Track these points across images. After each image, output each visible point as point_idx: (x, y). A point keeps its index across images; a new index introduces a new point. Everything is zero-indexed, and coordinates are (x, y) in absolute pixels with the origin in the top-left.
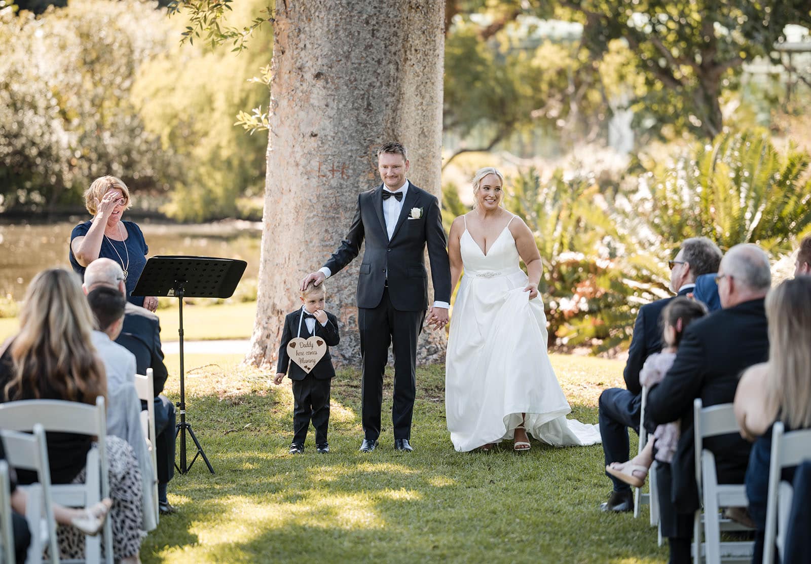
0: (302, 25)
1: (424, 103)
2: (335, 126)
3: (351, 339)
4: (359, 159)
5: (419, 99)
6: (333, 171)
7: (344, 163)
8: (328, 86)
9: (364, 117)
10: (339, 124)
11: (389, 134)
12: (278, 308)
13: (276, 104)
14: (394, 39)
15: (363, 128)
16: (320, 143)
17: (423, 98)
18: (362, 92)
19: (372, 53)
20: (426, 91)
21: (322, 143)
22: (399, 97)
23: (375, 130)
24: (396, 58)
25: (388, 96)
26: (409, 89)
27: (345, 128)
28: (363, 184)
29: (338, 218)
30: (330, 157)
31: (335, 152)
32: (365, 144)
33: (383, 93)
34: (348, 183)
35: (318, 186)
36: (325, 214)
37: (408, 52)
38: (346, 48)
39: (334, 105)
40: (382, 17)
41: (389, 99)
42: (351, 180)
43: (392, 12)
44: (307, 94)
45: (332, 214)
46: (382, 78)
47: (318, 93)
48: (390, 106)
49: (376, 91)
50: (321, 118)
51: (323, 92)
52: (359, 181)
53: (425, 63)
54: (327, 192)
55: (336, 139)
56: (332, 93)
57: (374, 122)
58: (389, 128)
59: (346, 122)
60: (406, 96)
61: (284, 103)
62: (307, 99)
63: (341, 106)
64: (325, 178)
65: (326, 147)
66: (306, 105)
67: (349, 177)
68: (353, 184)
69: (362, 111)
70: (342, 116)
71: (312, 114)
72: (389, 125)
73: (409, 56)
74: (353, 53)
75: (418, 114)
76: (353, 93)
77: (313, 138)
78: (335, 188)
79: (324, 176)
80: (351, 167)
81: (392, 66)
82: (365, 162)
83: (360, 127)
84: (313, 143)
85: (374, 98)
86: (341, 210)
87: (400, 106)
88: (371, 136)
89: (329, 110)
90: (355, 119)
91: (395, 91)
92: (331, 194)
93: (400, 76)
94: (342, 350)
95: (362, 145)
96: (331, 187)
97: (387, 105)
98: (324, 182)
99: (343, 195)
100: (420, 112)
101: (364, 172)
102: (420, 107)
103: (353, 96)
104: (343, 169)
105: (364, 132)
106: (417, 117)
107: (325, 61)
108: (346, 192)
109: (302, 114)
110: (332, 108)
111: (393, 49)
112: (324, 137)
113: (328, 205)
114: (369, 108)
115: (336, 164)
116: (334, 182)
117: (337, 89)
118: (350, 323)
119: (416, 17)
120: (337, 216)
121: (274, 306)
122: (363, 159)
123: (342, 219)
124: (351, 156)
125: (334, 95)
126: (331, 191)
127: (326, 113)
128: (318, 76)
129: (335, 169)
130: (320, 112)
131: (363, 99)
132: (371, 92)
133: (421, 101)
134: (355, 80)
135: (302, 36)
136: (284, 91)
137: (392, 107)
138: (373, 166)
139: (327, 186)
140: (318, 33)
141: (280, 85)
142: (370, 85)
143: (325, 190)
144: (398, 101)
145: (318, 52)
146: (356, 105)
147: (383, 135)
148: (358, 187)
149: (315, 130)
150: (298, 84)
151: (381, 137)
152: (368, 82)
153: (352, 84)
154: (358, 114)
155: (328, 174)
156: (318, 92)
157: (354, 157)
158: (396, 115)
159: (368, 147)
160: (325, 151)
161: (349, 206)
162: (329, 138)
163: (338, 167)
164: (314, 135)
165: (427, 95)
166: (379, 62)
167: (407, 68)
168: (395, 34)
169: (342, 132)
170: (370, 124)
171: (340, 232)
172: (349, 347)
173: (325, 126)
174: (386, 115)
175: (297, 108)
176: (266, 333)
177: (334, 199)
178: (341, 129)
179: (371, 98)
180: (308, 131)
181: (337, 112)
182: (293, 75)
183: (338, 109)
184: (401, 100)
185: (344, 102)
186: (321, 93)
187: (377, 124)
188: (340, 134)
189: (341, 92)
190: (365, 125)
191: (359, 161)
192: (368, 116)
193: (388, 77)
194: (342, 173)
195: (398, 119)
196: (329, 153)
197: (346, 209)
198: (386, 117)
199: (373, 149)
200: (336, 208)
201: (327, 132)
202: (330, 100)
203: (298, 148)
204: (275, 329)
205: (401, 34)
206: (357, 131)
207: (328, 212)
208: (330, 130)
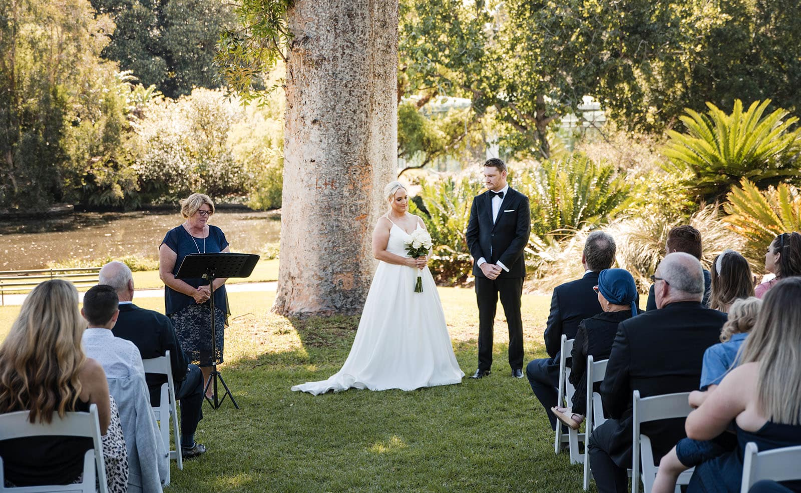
0: (303, 89)
1: (385, 138)
2: (326, 154)
3: (340, 295)
4: (342, 175)
5: (381, 136)
6: (326, 184)
7: (333, 179)
8: (322, 128)
9: (346, 148)
10: (329, 153)
11: (362, 160)
12: (292, 275)
13: (287, 141)
14: (364, 97)
16: (316, 166)
17: (384, 135)
18: (344, 132)
19: (350, 106)
20: (386, 130)
21: (318, 166)
22: (368, 135)
23: (353, 157)
24: (366, 109)
25: (361, 134)
26: (375, 129)
27: (333, 156)
28: (346, 192)
29: (330, 215)
30: (324, 175)
31: (327, 171)
32: (347, 166)
33: (358, 132)
34: (336, 192)
35: (316, 195)
36: (321, 213)
37: (374, 105)
38: (332, 103)
39: (325, 141)
40: (356, 82)
41: (362, 136)
42: (338, 190)
43: (363, 79)
44: (308, 134)
45: (326, 213)
46: (357, 122)
48: (362, 141)
49: (353, 131)
50: (317, 150)
51: (319, 132)
52: (342, 191)
53: (385, 112)
54: (322, 198)
55: (327, 163)
56: (324, 133)
57: (352, 151)
58: (362, 155)
59: (334, 152)
60: (373, 134)
61: (292, 140)
62: (308, 138)
63: (330, 141)
65: (321, 168)
66: (307, 141)
67: (336, 188)
68: (339, 193)
69: (344, 144)
70: (331, 148)
71: (312, 147)
72: (362, 153)
73: (374, 108)
74: (337, 107)
76: (338, 132)
77: (312, 163)
78: (327, 195)
79: (320, 188)
80: (338, 181)
81: (363, 115)
82: (347, 178)
83: (343, 155)
84: (312, 166)
85: (352, 135)
86: (332, 210)
87: (369, 140)
88: (351, 161)
89: (322, 144)
90: (340, 150)
91: (366, 131)
92: (325, 199)
93: (368, 121)
94: (335, 302)
95: (344, 167)
96: (325, 195)
97: (360, 140)
98: (320, 191)
99: (332, 200)
100: (382, 144)
101: (346, 184)
102: (382, 141)
103: (338, 134)
104: (333, 182)
105: (346, 158)
106: (381, 148)
107: (319, 112)
108: (335, 198)
109: (305, 147)
110: (324, 143)
111: (363, 103)
112: (319, 162)
113: (323, 207)
114: (348, 142)
115: (328, 180)
116: (326, 192)
117: (327, 130)
118: (339, 284)
119: (379, 82)
121: (290, 273)
122: (345, 176)
123: (333, 216)
124: (338, 174)
125: (326, 134)
127: (320, 146)
128: (314, 122)
129: (327, 182)
130: (317, 146)
131: (344, 136)
132: (350, 132)
133: (383, 137)
134: (339, 124)
135: (303, 96)
136: (293, 133)
137: (364, 141)
138: (352, 180)
139: (322, 194)
140: (314, 94)
141: (290, 129)
142: (349, 127)
144: (368, 137)
145: (314, 106)
146: (340, 140)
147: (358, 159)
148: (342, 194)
149: (313, 157)
150: (302, 128)
151: (357, 161)
152: (347, 125)
153: (338, 128)
154: (342, 146)
155: (323, 186)
156: (315, 133)
158: (367, 146)
159: (348, 168)
160: (320, 171)
161: (337, 207)
162: (323, 162)
164: (313, 161)
165: (387, 133)
166: (355, 112)
167: (373, 115)
168: (365, 93)
170: (349, 153)
171: (331, 224)
172: (339, 301)
173: (320, 155)
175: (301, 144)
176: (284, 291)
177: (327, 202)
178: (330, 156)
179: (350, 135)
180: (309, 158)
181: (327, 146)
182: (298, 122)
183: (328, 143)
185: (332, 139)
187: (354, 152)
188: (330, 160)
189: (330, 132)
190: (346, 154)
191: (343, 177)
192: (348, 147)
193: (361, 122)
194: (332, 186)
195: (368, 149)
196: (323, 172)
197: (335, 209)
198: (360, 148)
199: (351, 169)
200: (329, 208)
201: (321, 159)
202: (323, 138)
203: (302, 170)
204: (290, 289)
205: (369, 93)
206: (341, 157)
207: (323, 212)
208: (323, 157)
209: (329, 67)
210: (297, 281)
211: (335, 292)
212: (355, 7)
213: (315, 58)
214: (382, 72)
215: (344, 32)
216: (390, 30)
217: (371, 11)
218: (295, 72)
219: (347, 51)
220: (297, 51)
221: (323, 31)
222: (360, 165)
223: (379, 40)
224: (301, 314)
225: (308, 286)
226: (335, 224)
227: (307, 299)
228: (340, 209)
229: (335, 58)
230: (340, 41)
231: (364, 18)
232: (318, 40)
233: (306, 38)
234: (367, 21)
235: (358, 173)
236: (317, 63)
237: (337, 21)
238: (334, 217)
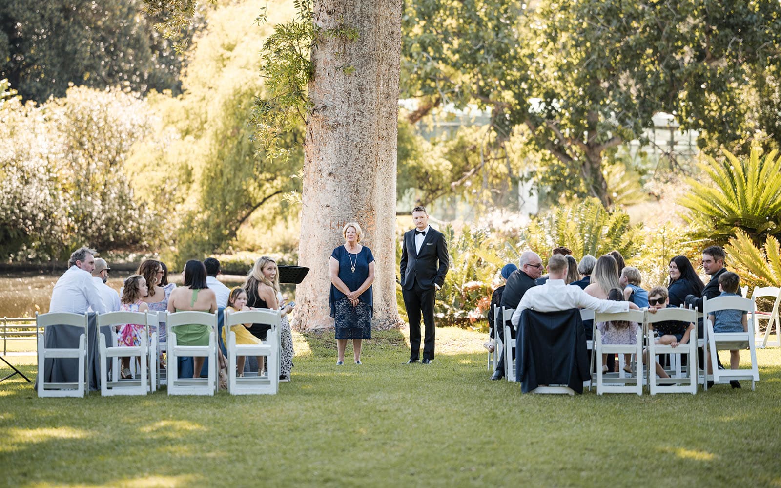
0: (321, 147)
1: (387, 188)
2: (339, 201)
5: (384, 186)
6: (338, 225)
8: (336, 180)
10: (342, 200)
11: (368, 206)
12: (308, 299)
13: (307, 190)
14: (370, 155)
17: (386, 186)
18: (354, 183)
19: (359, 162)
20: (387, 182)
21: (332, 210)
22: (373, 185)
23: (361, 203)
24: (372, 165)
25: (367, 185)
26: (378, 181)
27: (345, 202)
30: (336, 218)
31: (339, 215)
33: (365, 183)
35: (330, 234)
37: (378, 162)
38: (345, 160)
39: (338, 190)
40: (364, 143)
41: (368, 187)
43: (370, 140)
44: (324, 184)
46: (364, 175)
49: (361, 182)
50: (332, 197)
51: (333, 183)
53: (387, 167)
55: (340, 208)
57: (360, 199)
58: (368, 202)
59: (345, 199)
60: (377, 185)
61: (311, 189)
62: (324, 187)
63: (342, 190)
65: (335, 212)
66: (324, 190)
69: (353, 193)
70: (343, 196)
71: (327, 194)
72: (368, 200)
73: (379, 164)
74: (349, 163)
75: (383, 194)
76: (349, 183)
77: (327, 208)
79: (333, 228)
81: (370, 169)
83: (353, 202)
84: (328, 210)
85: (360, 186)
87: (374, 190)
88: (359, 206)
89: (336, 192)
90: (350, 197)
91: (371, 182)
93: (374, 174)
95: (354, 211)
96: (337, 234)
97: (367, 190)
98: (334, 231)
102: (384, 191)
103: (349, 185)
105: (355, 204)
106: (383, 196)
107: (334, 167)
109: (321, 195)
110: (338, 192)
111: (370, 160)
112: (333, 207)
114: (357, 192)
115: (340, 222)
117: (340, 181)
119: (382, 143)
121: (306, 299)
124: (348, 217)
125: (339, 185)
126: (337, 236)
127: (334, 194)
128: (330, 174)
130: (331, 194)
131: (354, 186)
132: (358, 183)
134: (350, 177)
135: (321, 153)
136: (311, 182)
137: (370, 191)
140: (330, 152)
141: (309, 179)
142: (358, 179)
143: (334, 235)
144: (373, 187)
145: (330, 162)
146: (350, 190)
147: (365, 205)
149: (328, 203)
150: (319, 179)
151: (364, 207)
153: (348, 179)
154: (352, 195)
155: (336, 227)
156: (330, 183)
158: (372, 195)
159: (357, 212)
160: (334, 214)
162: (336, 207)
164: (328, 206)
165: (388, 184)
166: (363, 167)
167: (377, 169)
168: (371, 152)
170: (358, 200)
173: (334, 201)
175: (318, 192)
176: (301, 313)
178: (342, 203)
179: (358, 186)
180: (325, 204)
181: (340, 194)
182: (316, 174)
183: (341, 192)
185: (344, 188)
187: (362, 200)
188: (342, 206)
189: (342, 183)
190: (355, 201)
192: (357, 195)
193: (368, 175)
195: (373, 197)
196: (336, 215)
198: (367, 196)
199: (359, 213)
201: (335, 204)
202: (336, 187)
203: (319, 213)
204: (306, 311)
205: (374, 152)
206: (351, 204)
208: (337, 204)
209: (343, 131)
210: (313, 304)
212: (365, 83)
213: (331, 123)
214: (385, 135)
215: (356, 103)
216: (392, 100)
217: (378, 86)
218: (314, 134)
219: (358, 118)
220: (317, 117)
221: (338, 102)
222: (366, 210)
223: (383, 109)
224: (316, 330)
225: (322, 308)
227: (321, 318)
229: (348, 124)
230: (352, 110)
231: (371, 92)
232: (334, 108)
233: (325, 107)
234: (374, 94)
235: (364, 216)
236: (333, 127)
237: (350, 94)
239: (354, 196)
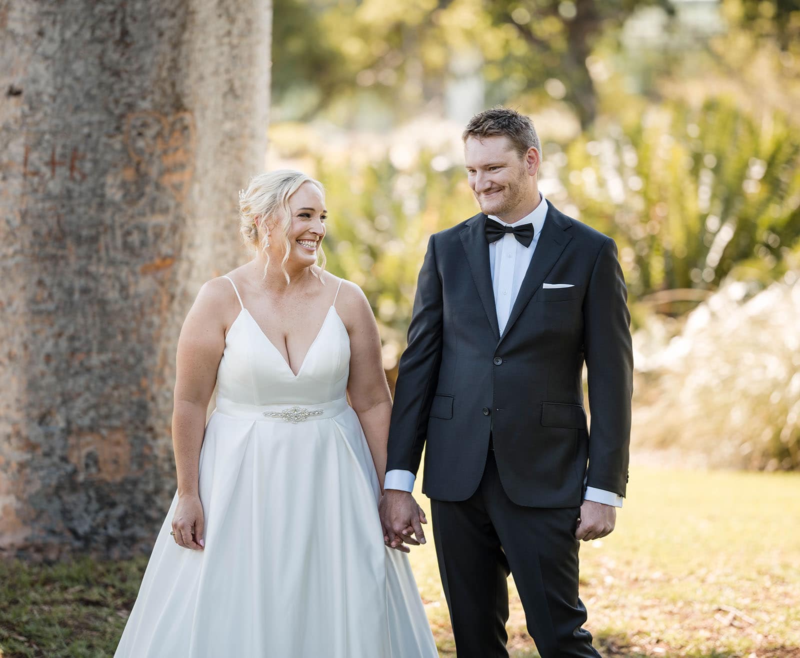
1: (235, 31)
2: (56, 74)
3: (89, 498)
4: (104, 139)
5: (224, 24)
6: (52, 164)
7: (75, 150)
10: (65, 70)
11: (164, 93)
15: (112, 79)
16: (26, 108)
17: (232, 20)
18: (110, 8)
20: (238, 9)
21: (31, 108)
22: (185, 18)
23: (137, 83)
25: (162, 17)
26: (204, 4)
27: (77, 79)
28: (114, 190)
29: (63, 257)
30: (47, 137)
31: (57, 126)
32: (117, 112)
33: (153, 11)
34: (84, 188)
35: (23, 195)
36: (37, 249)
39: (54, 32)
41: (165, 23)
42: (90, 182)
45: (50, 250)
47: (23, 10)
48: (166, 37)
50: (29, 60)
51: (34, 7)
52: (103, 186)
54: (40, 205)
55: (59, 100)
56: (53, 9)
57: (135, 66)
58: (164, 80)
59: (78, 67)
60: (200, 17)
63: (68, 34)
64: (36, 180)
65: (39, 116)
67: (84, 176)
68: (93, 191)
69: (110, 45)
70: (72, 55)
71: (12, 50)
72: (164, 74)
75: (222, 54)
76: (93, 8)
77: (13, 100)
78: (56, 198)
79: (36, 173)
80: (89, 156)
82: (118, 146)
83: (106, 78)
84: (13, 109)
85: (135, 20)
86: (69, 242)
87: (186, 36)
88: (130, 95)
89: (45, 41)
90: (97, 61)
91: (179, 6)
92: (50, 209)
94: (71, 519)
95: (110, 113)
96: (48, 196)
97: (161, 34)
98: (36, 186)
99: (72, 211)
100: (226, 49)
101: (115, 166)
102: (226, 40)
103: (93, 16)
104: (73, 159)
105: (116, 87)
106: (222, 60)
108: (79, 205)
110: (51, 40)
112: (34, 98)
113: (44, 230)
114: (124, 40)
115: (59, 150)
116: (54, 186)
118: (87, 466)
120: (60, 253)
122: (111, 141)
123: (72, 259)
124: (89, 136)
125: (55, 14)
126: (48, 205)
127: (40, 49)
129: (57, 158)
130: (27, 47)
131: (112, 21)
132: (129, 9)
133: (227, 27)
137: (170, 39)
138: (133, 155)
139: (40, 195)
143: (36, 202)
144: (183, 27)
146: (98, 33)
147: (152, 92)
148: (103, 196)
149: (17, 81)
151: (149, 98)
154: (104, 52)
155: (46, 171)
156: (24, 8)
157: (95, 136)
158: (179, 54)
159: (122, 116)
160: (37, 124)
161: (85, 233)
162: (46, 98)
163: (63, 156)
164: (14, 92)
165: (241, 17)
169: (71, 88)
170: (126, 72)
171: (66, 284)
172: (85, 515)
173: (38, 76)
174: (157, 54)
177: (55, 219)
178: (68, 80)
179: (128, 20)
180: (4, 83)
181: (61, 47)
183: (63, 41)
184: (189, 26)
185: (75, 27)
186: (28, 8)
187: (140, 71)
188: (66, 92)
189: (69, 7)
190: (117, 74)
191: (106, 145)
192: (123, 54)
194: (72, 168)
195: (182, 63)
196: (45, 127)
197: (79, 241)
198: (159, 58)
199: (133, 120)
200: (60, 237)
201: (42, 86)
202: (46, 23)
206: (100, 85)
207: (43, 245)
208: (46, 83)
211: (74, 487)
222: (158, 109)
226: (79, 283)
228: (94, 240)
235: (150, 132)
238: (74, 264)
239: (113, 56)
